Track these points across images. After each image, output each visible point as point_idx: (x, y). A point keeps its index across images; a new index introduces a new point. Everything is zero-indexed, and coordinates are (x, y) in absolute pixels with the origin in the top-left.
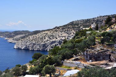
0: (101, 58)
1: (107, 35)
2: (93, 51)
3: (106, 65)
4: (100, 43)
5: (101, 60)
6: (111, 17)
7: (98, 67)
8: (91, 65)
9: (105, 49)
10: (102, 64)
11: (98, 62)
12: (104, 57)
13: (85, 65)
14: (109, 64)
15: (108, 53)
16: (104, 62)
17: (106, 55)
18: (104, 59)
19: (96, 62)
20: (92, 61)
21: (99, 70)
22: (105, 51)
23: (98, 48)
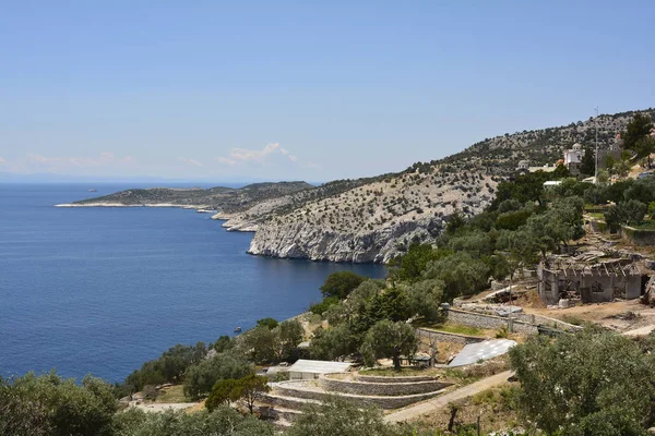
0: (609, 291)
1: (632, 196)
2: (572, 260)
3: (630, 317)
4: (600, 229)
5: (605, 300)
6: (647, 120)
7: (596, 329)
8: (565, 318)
9: (624, 251)
10: (614, 317)
11: (593, 307)
12: (620, 285)
13: (538, 322)
14: (640, 317)
15: (638, 269)
16: (621, 307)
17: (630, 278)
18: (618, 294)
19: (586, 308)
20: (571, 304)
21: (597, 340)
22: (624, 263)
23: (596, 248)
